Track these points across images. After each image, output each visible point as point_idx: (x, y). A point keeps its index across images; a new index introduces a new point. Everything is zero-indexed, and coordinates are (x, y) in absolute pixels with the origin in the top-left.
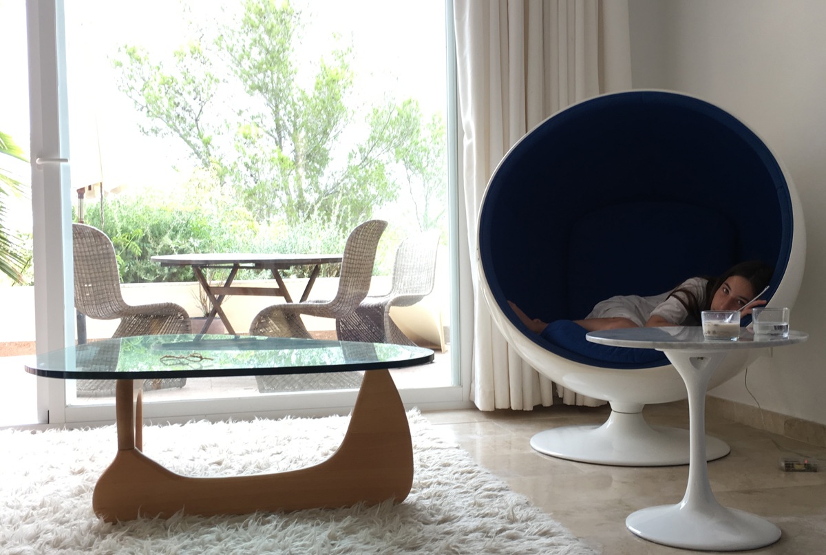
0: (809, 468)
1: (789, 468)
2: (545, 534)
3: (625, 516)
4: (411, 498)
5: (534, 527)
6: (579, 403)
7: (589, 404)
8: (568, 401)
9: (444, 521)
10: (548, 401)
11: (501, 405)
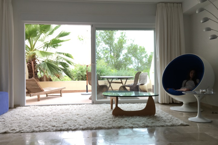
0: (216, 113)
1: (213, 113)
2: (177, 120)
3: (188, 119)
4: (155, 115)
5: (175, 119)
6: (177, 103)
7: (178, 102)
8: (175, 102)
9: (161, 118)
10: (171, 102)
11: (164, 102)
